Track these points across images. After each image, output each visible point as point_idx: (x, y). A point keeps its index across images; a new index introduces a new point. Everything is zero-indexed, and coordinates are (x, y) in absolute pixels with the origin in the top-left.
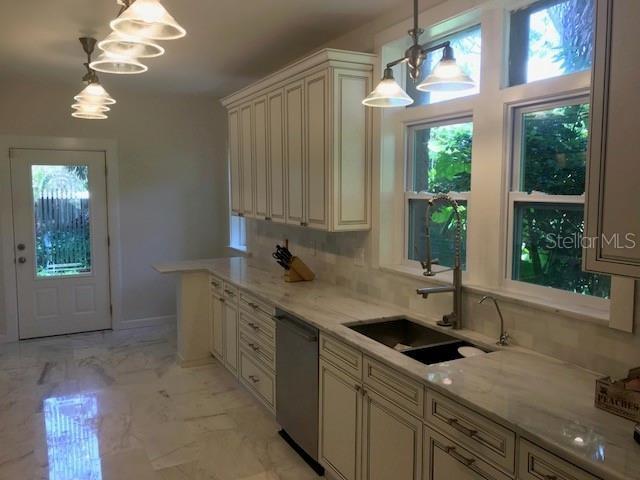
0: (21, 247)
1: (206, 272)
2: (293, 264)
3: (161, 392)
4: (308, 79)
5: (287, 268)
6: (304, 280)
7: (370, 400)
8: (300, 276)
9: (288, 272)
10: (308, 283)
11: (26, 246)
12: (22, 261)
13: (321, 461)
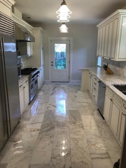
0: (52, 62)
1: (88, 70)
2: (108, 70)
3: (75, 96)
4: (115, 19)
5: (106, 70)
6: (110, 74)
7: (113, 102)
8: (109, 73)
9: (106, 72)
10: (111, 75)
11: (53, 62)
12: (52, 65)
13: (103, 116)
